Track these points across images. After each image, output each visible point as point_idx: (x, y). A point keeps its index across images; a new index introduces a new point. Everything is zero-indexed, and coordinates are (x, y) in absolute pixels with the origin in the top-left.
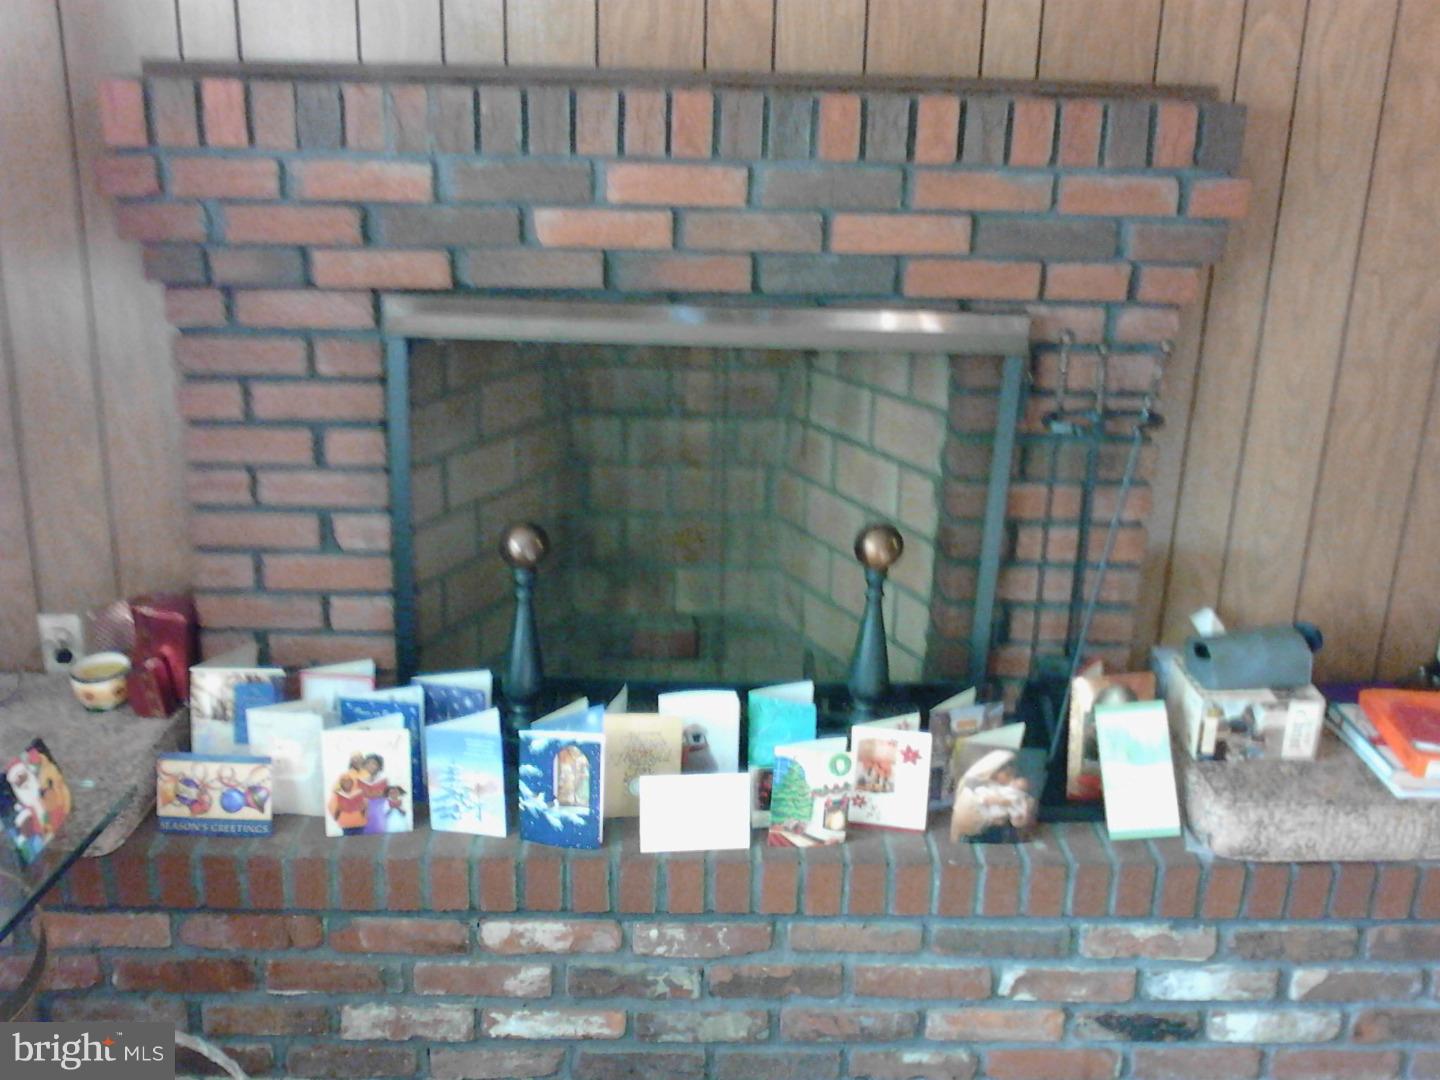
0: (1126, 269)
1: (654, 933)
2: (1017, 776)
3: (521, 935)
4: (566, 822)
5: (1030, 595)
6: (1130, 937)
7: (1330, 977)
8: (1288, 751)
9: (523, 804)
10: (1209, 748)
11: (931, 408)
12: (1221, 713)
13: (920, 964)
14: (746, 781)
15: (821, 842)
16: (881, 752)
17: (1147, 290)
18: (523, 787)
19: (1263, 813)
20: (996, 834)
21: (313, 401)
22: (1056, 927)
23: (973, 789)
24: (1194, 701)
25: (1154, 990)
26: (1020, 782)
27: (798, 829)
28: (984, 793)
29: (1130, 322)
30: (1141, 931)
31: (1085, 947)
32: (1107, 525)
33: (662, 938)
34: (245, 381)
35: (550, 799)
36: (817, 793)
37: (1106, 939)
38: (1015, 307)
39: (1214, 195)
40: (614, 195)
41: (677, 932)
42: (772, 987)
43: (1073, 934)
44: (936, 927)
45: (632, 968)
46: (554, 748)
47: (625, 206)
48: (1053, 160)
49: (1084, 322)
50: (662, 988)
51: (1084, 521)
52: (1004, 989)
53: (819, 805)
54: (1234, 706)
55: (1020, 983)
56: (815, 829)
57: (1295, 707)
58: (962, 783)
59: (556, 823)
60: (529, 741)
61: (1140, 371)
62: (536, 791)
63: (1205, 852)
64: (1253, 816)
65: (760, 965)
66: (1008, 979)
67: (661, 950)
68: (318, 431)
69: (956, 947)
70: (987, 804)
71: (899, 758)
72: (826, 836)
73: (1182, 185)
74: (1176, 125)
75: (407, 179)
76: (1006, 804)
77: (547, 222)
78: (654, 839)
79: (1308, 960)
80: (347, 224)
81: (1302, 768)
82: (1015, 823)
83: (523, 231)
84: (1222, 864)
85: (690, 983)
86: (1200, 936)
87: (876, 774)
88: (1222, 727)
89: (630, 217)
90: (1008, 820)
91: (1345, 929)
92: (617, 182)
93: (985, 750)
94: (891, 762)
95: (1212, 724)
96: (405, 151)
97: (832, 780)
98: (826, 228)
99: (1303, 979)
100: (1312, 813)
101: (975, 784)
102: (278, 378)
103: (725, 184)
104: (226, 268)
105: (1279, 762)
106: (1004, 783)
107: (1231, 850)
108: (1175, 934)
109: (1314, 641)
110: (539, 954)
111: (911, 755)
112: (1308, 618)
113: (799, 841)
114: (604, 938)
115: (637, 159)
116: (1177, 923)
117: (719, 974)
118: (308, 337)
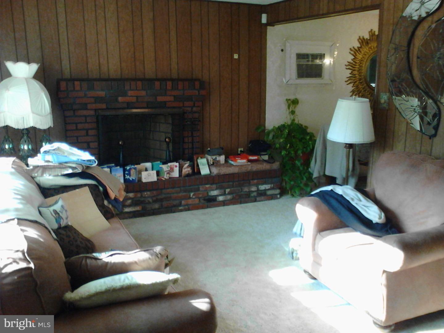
0: (193, 102)
1: (146, 193)
2: (190, 167)
3: (127, 196)
4: (132, 179)
5: (187, 147)
6: (206, 187)
7: (230, 190)
8: (221, 163)
9: (126, 178)
10: (212, 163)
11: (169, 123)
12: (213, 158)
13: (181, 194)
14: (155, 172)
15: (166, 179)
16: (172, 167)
17: (196, 105)
18: (126, 175)
19: (219, 168)
20: (188, 175)
21: (87, 126)
22: (196, 187)
23: (184, 169)
24: (209, 158)
25: (210, 194)
26: (190, 168)
27: (163, 177)
28: (186, 170)
29: (194, 109)
30: (207, 186)
31: (201, 189)
32: (195, 136)
33: (147, 194)
34: (76, 124)
35: (130, 176)
36: (166, 172)
37: (203, 188)
38: (180, 107)
39: (203, 92)
40: (129, 95)
41: (149, 193)
42: (161, 200)
43: (199, 188)
44: (182, 188)
45: (142, 199)
46: (130, 169)
47: (130, 96)
48: (183, 89)
49: (189, 109)
50: (147, 202)
51: (192, 136)
52: (191, 196)
53: (166, 173)
54: (214, 157)
55: (193, 195)
56: (165, 177)
57: (221, 156)
58: (183, 169)
59: (131, 179)
60: (126, 168)
61: (196, 115)
62: (128, 176)
63: (213, 175)
64: (218, 169)
65: (159, 197)
66: (192, 194)
67: (146, 196)
68: (87, 130)
69: (185, 191)
70: (186, 171)
71: (175, 167)
72: (166, 178)
73: (199, 92)
74: (197, 84)
75: (102, 94)
76: (189, 171)
77: (120, 99)
78: (144, 180)
79: (228, 188)
80: (93, 100)
81: (223, 164)
82: (190, 174)
83: (117, 100)
84: (215, 175)
85: (150, 200)
86: (214, 186)
87: (172, 170)
88: (213, 160)
89: (131, 98)
90: (189, 173)
91: (231, 183)
92: (130, 93)
93: (186, 164)
94: (173, 168)
95: (212, 160)
96: (102, 90)
97: (167, 169)
98: (156, 98)
99: (228, 191)
100: (225, 168)
101: (185, 169)
102: (81, 123)
103: (143, 93)
104: (75, 107)
105: (221, 164)
106: (188, 168)
107: (216, 174)
108: (211, 186)
109: (222, 149)
110: (130, 198)
111: (176, 166)
112: (222, 146)
113: (163, 179)
114: (139, 195)
115: (132, 90)
116: (211, 184)
117: (154, 198)
118: (86, 117)
